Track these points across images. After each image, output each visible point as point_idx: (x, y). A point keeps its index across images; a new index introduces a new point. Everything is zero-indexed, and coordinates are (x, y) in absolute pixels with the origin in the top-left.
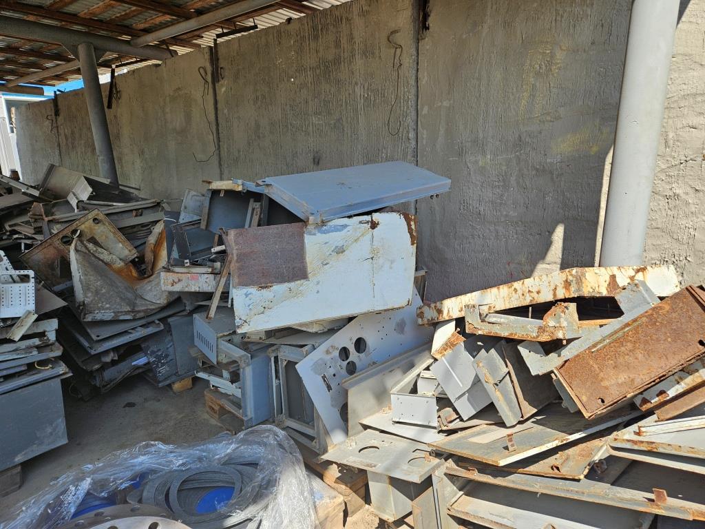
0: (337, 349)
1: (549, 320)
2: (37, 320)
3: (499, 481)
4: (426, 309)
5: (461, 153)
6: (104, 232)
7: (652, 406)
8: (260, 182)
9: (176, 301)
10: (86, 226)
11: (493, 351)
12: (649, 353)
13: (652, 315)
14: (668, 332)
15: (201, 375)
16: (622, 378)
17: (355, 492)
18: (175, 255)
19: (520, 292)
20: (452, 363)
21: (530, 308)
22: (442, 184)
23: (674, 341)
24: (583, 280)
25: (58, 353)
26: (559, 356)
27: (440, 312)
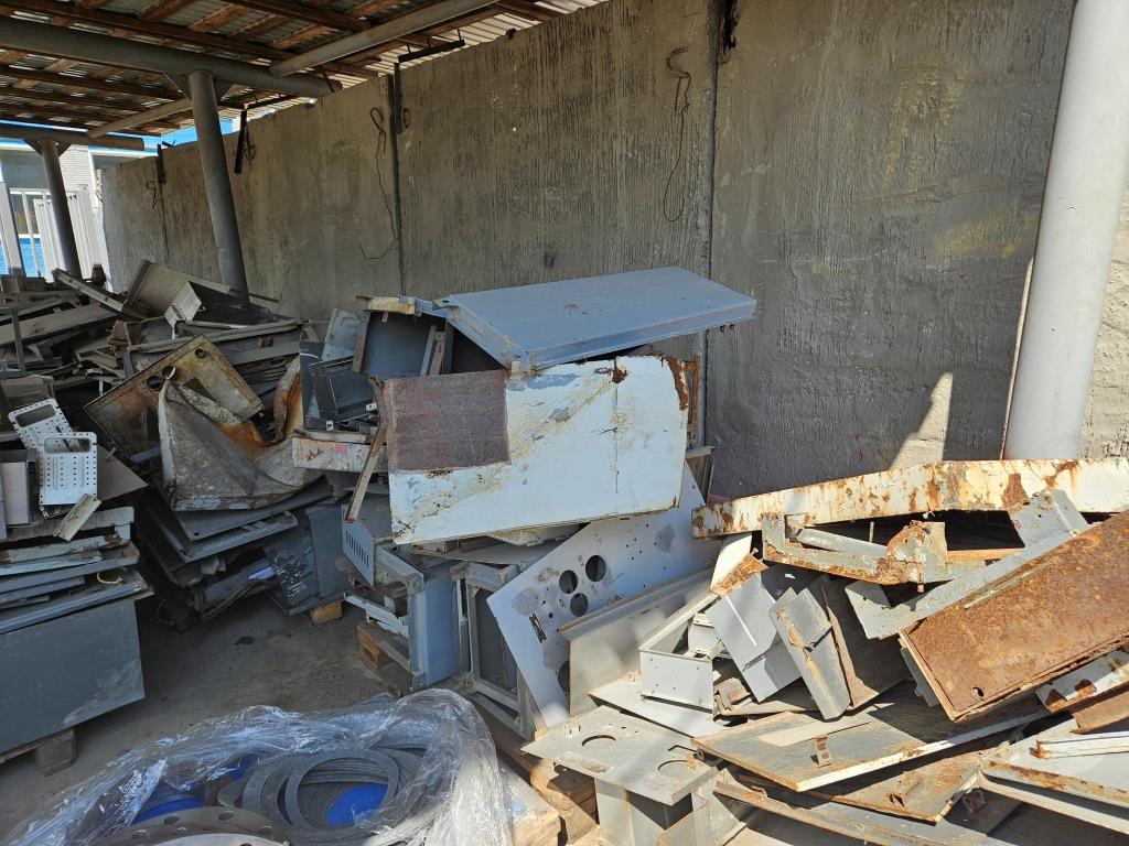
0: (557, 573)
1: (897, 550)
2: (100, 509)
3: (799, 814)
4: (706, 512)
5: (782, 252)
6: (212, 371)
7: (1067, 704)
8: (439, 303)
9: (319, 482)
10: (185, 361)
11: (806, 592)
12: (1062, 618)
13: (1069, 552)
14: (1095, 584)
15: (353, 600)
16: (1015, 656)
17: (579, 804)
18: (315, 412)
19: (856, 496)
20: (744, 606)
21: (872, 524)
22: (741, 306)
23: (1106, 599)
24: (961, 482)
25: (132, 560)
26: (913, 609)
27: (728, 518)
